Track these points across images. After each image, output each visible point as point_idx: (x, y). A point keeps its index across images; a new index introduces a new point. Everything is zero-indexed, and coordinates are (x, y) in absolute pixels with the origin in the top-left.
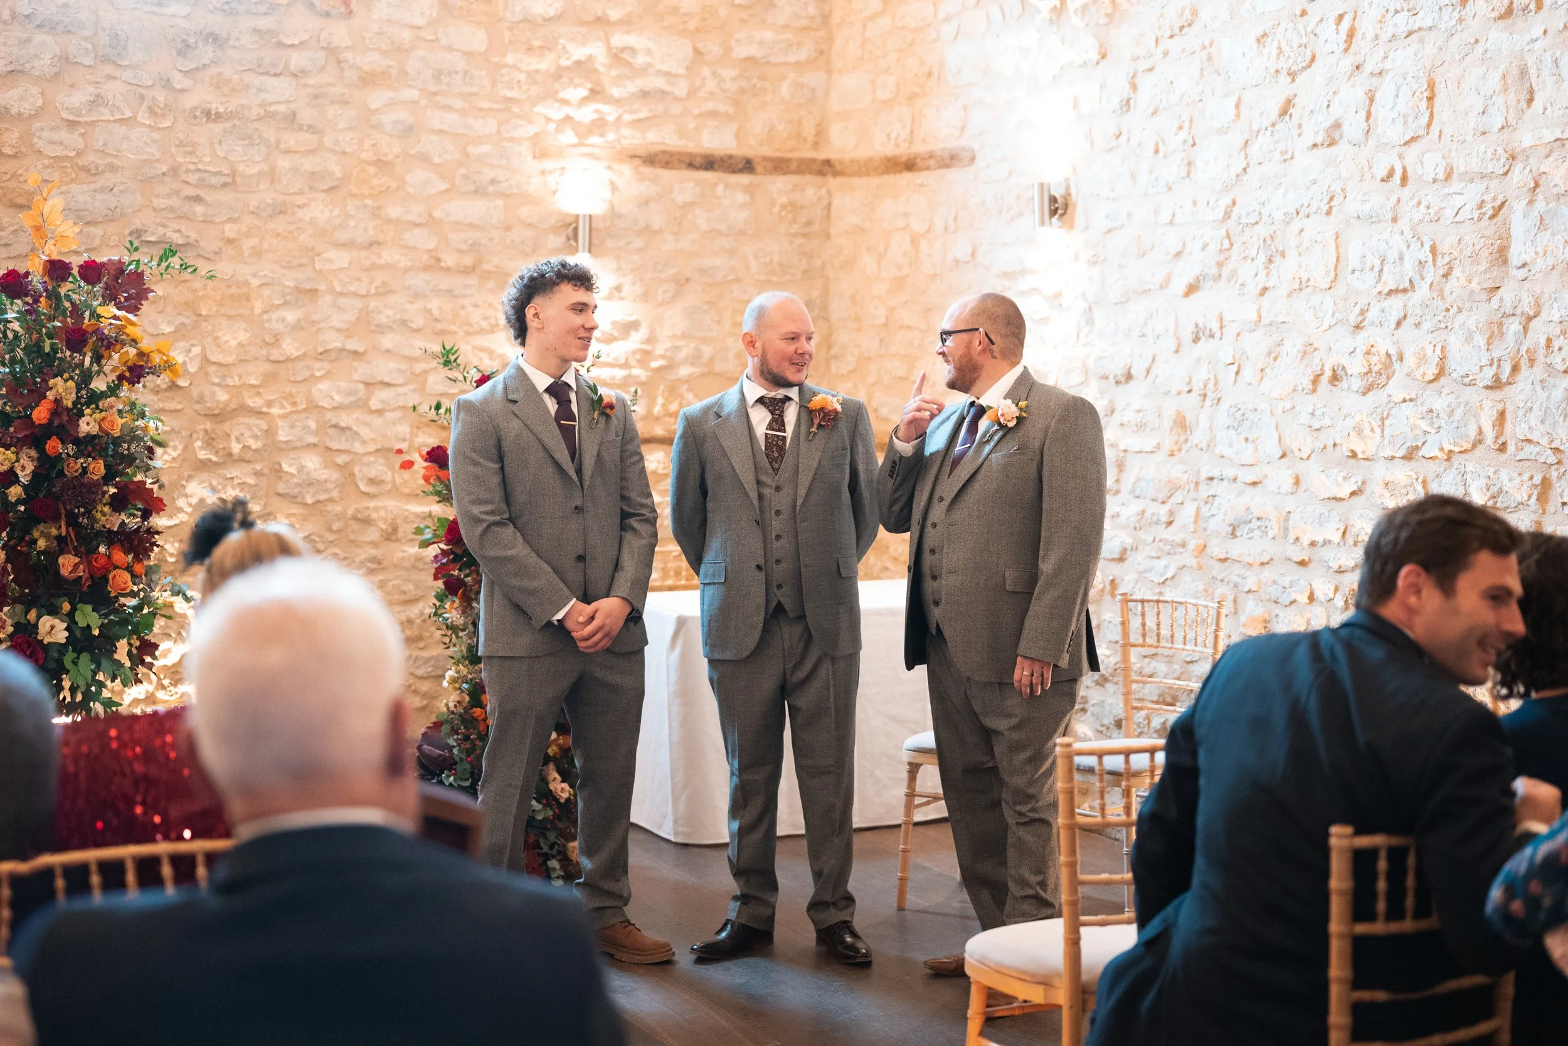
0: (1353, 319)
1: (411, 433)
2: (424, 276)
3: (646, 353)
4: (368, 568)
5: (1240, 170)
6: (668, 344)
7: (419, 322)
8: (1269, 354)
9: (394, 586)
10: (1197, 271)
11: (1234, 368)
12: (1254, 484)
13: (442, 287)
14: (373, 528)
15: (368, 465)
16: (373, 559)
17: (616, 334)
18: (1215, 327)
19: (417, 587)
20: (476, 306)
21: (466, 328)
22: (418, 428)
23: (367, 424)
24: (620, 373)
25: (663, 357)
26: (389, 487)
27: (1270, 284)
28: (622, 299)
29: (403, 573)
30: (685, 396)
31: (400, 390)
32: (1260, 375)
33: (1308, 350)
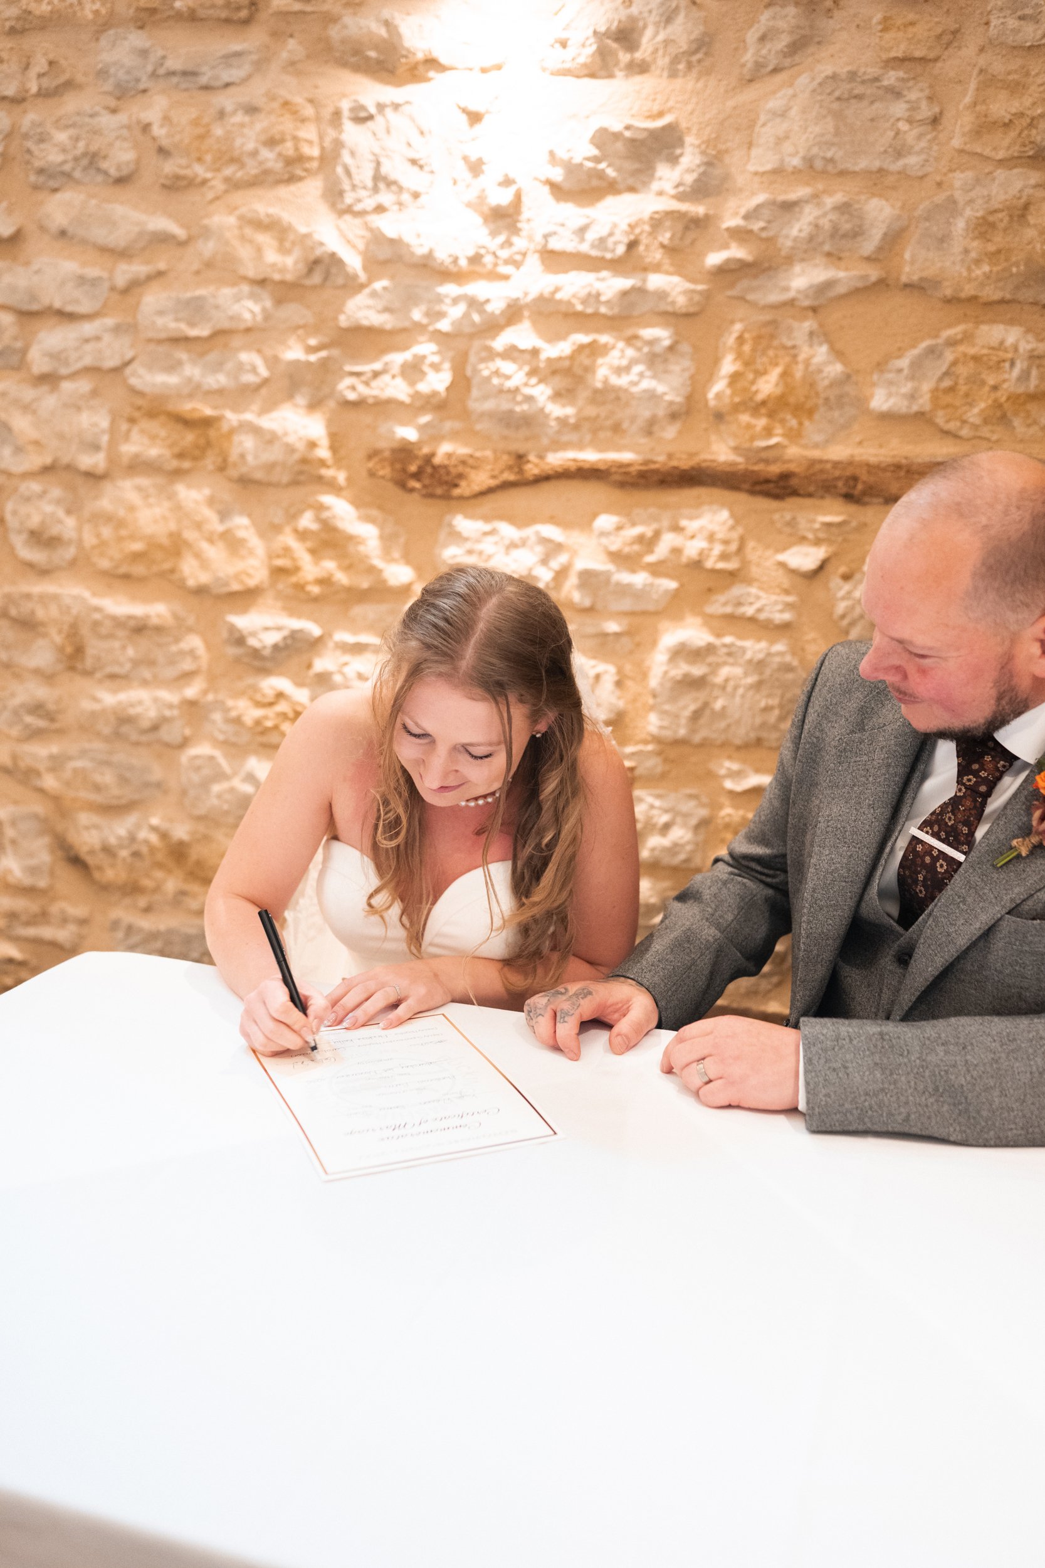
1: (113, 430)
2: (137, 39)
3: (695, 224)
4: (27, 726)
6: (761, 198)
7: (122, 156)
9: (75, 771)
13: (174, 63)
14: (41, 642)
15: (28, 499)
16: (37, 709)
17: (611, 173)
19: (123, 780)
20: (252, 110)
21: (228, 171)
22: (132, 421)
23: (26, 408)
24: (612, 285)
25: (739, 235)
26: (70, 552)
28: (640, 68)
29: (98, 745)
30: (804, 352)
31: (88, 328)
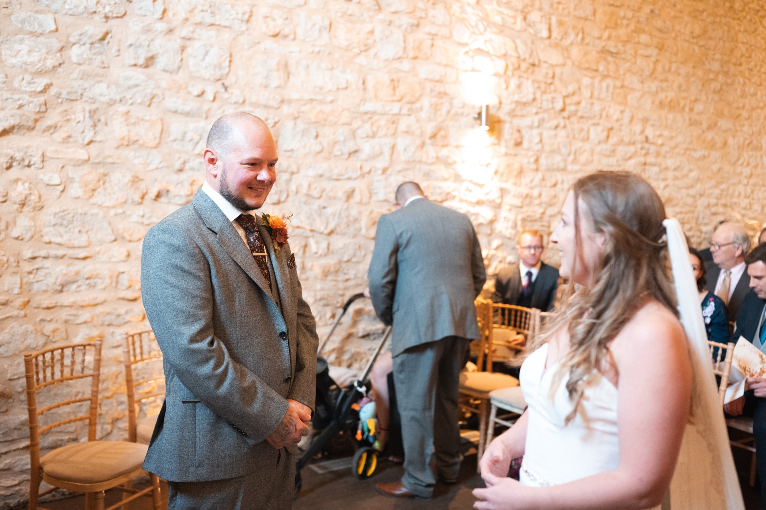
0: (177, 166)
5: (57, 63)
8: (99, 181)
10: (12, 122)
11: (61, 188)
12: (85, 258)
18: (36, 159)
27: (98, 138)
32: (91, 194)
33: (136, 180)
